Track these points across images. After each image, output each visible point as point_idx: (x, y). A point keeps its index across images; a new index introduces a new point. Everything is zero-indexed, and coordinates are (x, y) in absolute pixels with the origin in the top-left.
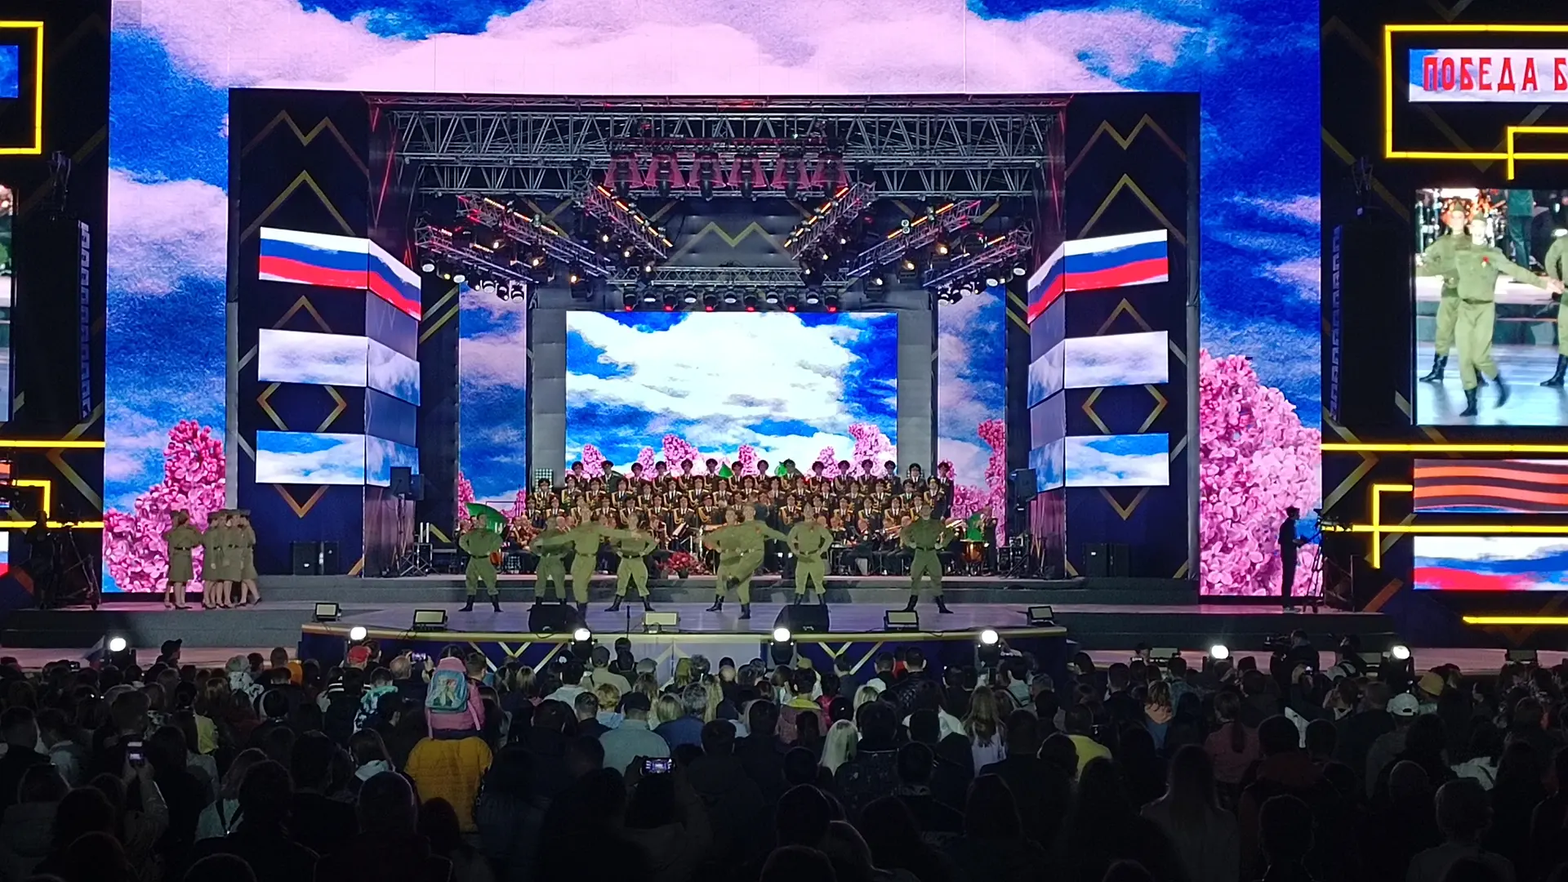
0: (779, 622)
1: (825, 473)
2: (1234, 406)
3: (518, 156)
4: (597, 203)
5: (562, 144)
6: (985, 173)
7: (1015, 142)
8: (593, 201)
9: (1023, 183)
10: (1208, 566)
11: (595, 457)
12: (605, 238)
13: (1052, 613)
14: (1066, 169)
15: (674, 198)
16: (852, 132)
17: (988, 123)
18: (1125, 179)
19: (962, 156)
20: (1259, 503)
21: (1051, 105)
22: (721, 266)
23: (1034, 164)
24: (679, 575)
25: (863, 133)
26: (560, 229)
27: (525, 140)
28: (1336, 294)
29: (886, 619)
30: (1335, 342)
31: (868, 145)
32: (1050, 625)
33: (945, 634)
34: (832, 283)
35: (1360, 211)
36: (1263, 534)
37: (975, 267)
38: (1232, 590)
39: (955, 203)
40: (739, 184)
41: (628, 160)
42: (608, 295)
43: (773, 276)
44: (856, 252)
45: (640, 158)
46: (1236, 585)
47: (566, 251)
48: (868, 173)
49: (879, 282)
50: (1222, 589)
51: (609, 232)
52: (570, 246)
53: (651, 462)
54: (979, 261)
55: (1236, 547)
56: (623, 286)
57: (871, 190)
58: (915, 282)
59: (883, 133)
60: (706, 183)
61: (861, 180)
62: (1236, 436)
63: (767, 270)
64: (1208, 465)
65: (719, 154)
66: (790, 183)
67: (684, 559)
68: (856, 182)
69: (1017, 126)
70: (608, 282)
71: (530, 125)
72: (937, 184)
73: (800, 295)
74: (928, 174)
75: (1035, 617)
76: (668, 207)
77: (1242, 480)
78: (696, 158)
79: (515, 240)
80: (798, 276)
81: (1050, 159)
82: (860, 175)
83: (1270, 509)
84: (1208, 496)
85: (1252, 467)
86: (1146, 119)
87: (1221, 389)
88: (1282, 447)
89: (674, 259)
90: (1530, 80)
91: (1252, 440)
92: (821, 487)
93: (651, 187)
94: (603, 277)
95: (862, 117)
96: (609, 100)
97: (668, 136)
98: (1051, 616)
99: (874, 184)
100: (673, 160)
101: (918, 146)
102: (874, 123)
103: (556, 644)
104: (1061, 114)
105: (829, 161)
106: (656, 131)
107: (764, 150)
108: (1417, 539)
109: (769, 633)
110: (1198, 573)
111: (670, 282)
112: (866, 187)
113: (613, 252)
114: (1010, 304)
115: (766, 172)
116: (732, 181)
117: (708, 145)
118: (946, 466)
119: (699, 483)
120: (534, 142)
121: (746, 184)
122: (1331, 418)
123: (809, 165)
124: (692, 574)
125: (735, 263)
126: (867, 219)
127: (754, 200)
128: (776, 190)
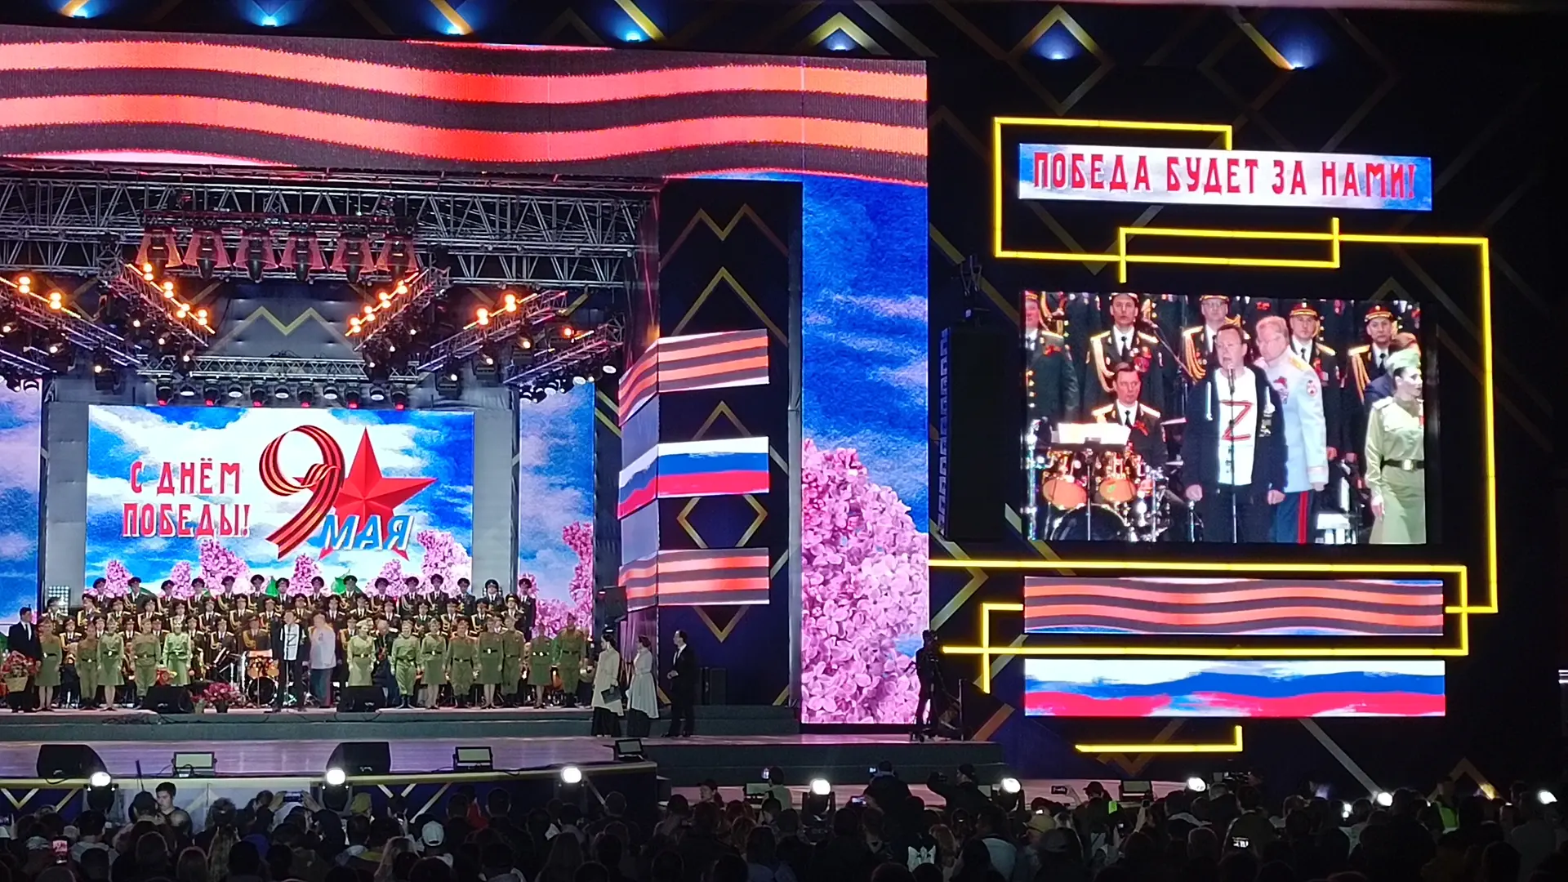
0: (332, 762)
1: (390, 591)
2: (842, 507)
3: (36, 229)
4: (127, 283)
5: (88, 215)
6: (572, 261)
7: (604, 229)
8: (122, 280)
9: (613, 274)
10: (810, 690)
11: (120, 574)
12: (137, 324)
13: (642, 746)
14: (660, 260)
15: (218, 278)
16: (424, 211)
17: (575, 206)
18: (723, 273)
19: (545, 241)
20: (868, 618)
21: (643, 190)
22: (272, 356)
23: (626, 253)
24: (217, 708)
25: (436, 212)
26: (82, 312)
27: (44, 210)
28: (944, 401)
29: (456, 756)
30: (943, 451)
31: (443, 228)
32: (637, 760)
33: (522, 773)
34: (400, 378)
35: (968, 313)
36: (872, 654)
37: (560, 363)
38: (835, 718)
39: (538, 293)
40: (293, 265)
41: (164, 236)
42: (139, 387)
43: (333, 369)
44: (427, 344)
45: (178, 234)
46: (840, 712)
47: (90, 336)
48: (442, 257)
49: (454, 378)
50: (824, 717)
51: (141, 316)
52: (94, 331)
53: (187, 578)
54: (565, 357)
55: (840, 668)
56: (156, 377)
57: (445, 275)
58: (493, 379)
59: (459, 213)
60: (255, 263)
61: (434, 265)
62: (843, 540)
63: (325, 361)
64: (812, 573)
65: (271, 232)
66: (353, 266)
67: (222, 691)
68: (428, 266)
69: (607, 212)
70: (139, 372)
71: (50, 194)
72: (519, 270)
73: (363, 391)
74: (509, 260)
75: (622, 751)
76: (210, 289)
77: (849, 591)
78: (244, 234)
79: (29, 323)
80: (361, 369)
81: (643, 248)
82: (433, 260)
83: (879, 625)
84: (812, 607)
85: (861, 577)
86: (745, 209)
87: (828, 486)
88: (894, 554)
89: (217, 347)
90: (1142, 179)
91: (861, 545)
92: (383, 607)
93: (191, 266)
94: (133, 366)
95: (434, 195)
96: (143, 168)
97: (212, 210)
98: (640, 750)
99: (448, 270)
100: (218, 237)
101: (497, 229)
102: (448, 202)
103: (70, 790)
104: (654, 200)
105: (397, 243)
106: (197, 203)
107: (323, 228)
108: (1027, 661)
109: (322, 775)
110: (799, 698)
111: (211, 373)
112: (439, 272)
113: (145, 338)
114: (600, 405)
115: (325, 252)
116: (286, 261)
117: (258, 220)
118: (527, 583)
119: (242, 602)
120: (54, 213)
121: (302, 266)
122: (939, 533)
123: (375, 247)
124: (232, 707)
125: (287, 354)
126: (441, 308)
127: (311, 283)
128: (336, 272)
